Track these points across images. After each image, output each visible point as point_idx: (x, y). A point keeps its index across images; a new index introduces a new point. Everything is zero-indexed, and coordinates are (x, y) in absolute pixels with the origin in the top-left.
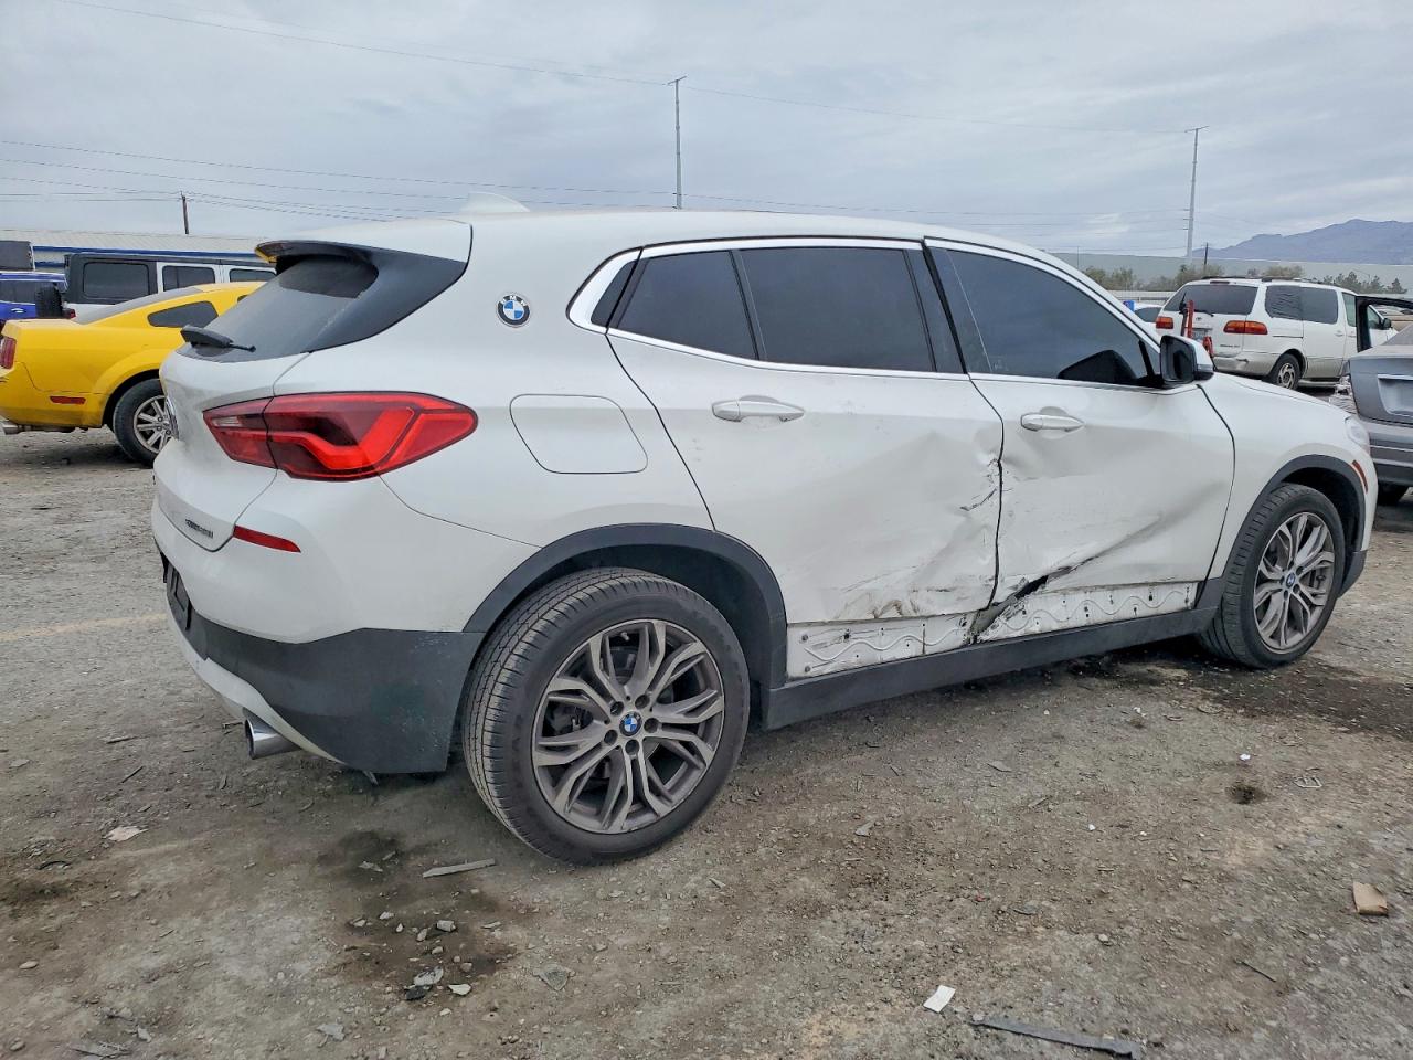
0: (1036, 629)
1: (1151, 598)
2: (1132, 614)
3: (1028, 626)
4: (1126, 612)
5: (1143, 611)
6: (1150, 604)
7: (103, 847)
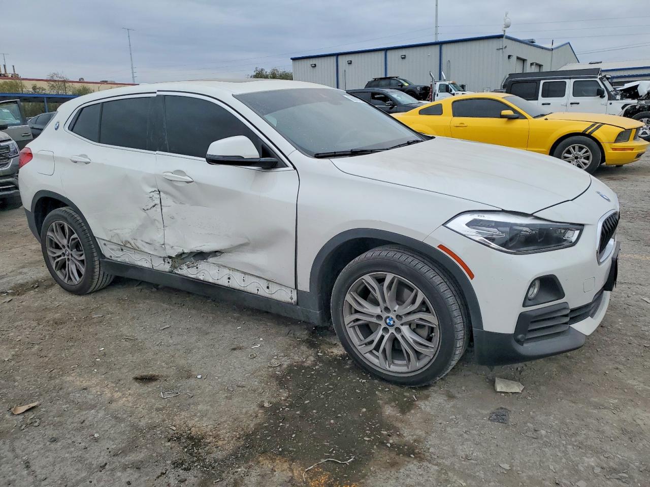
0: (201, 278)
1: (268, 288)
2: (256, 292)
3: (198, 275)
4: (252, 289)
5: (261, 293)
6: (267, 291)
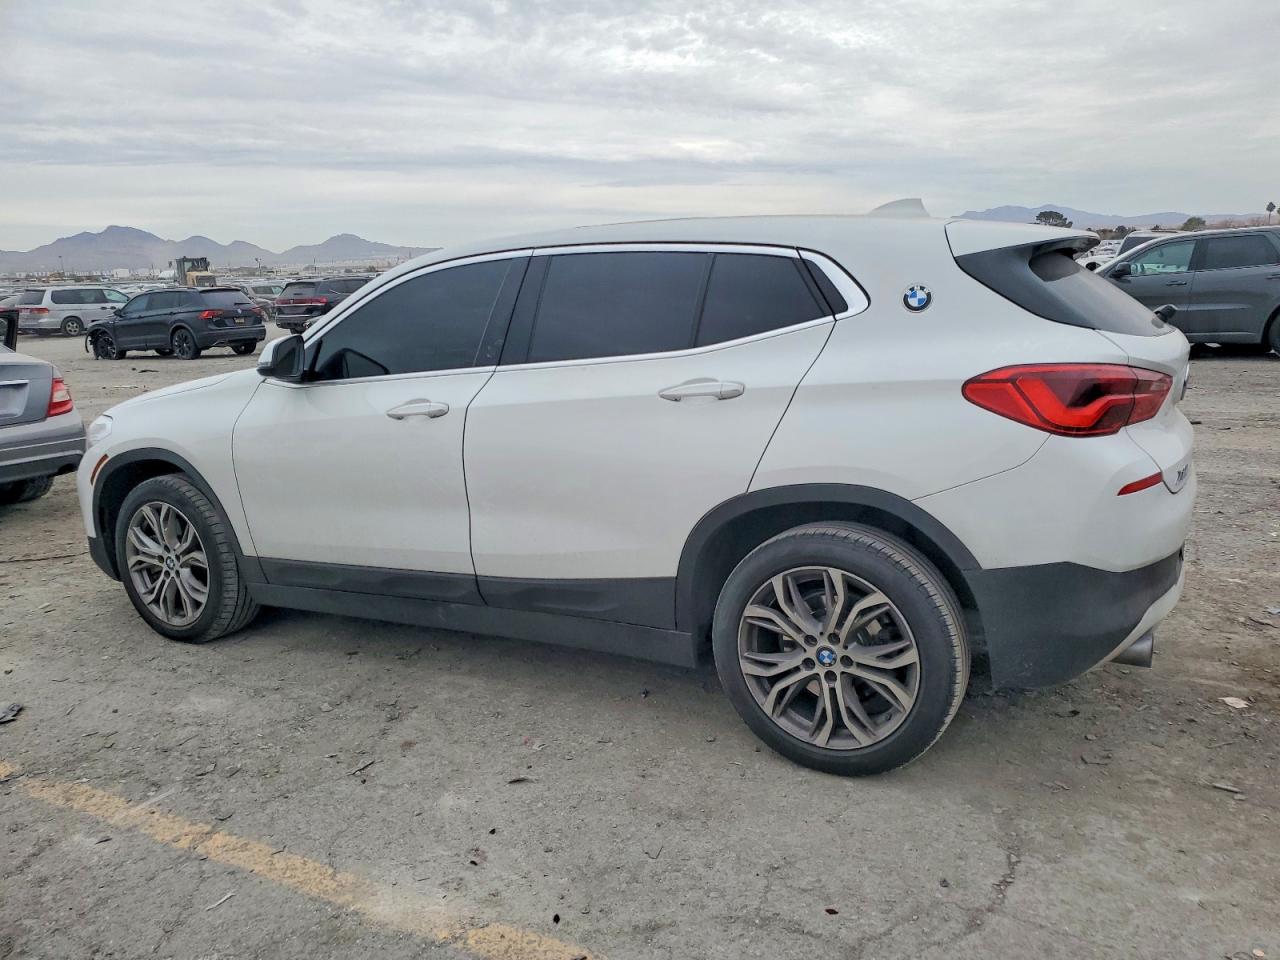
7: (1253, 700)
